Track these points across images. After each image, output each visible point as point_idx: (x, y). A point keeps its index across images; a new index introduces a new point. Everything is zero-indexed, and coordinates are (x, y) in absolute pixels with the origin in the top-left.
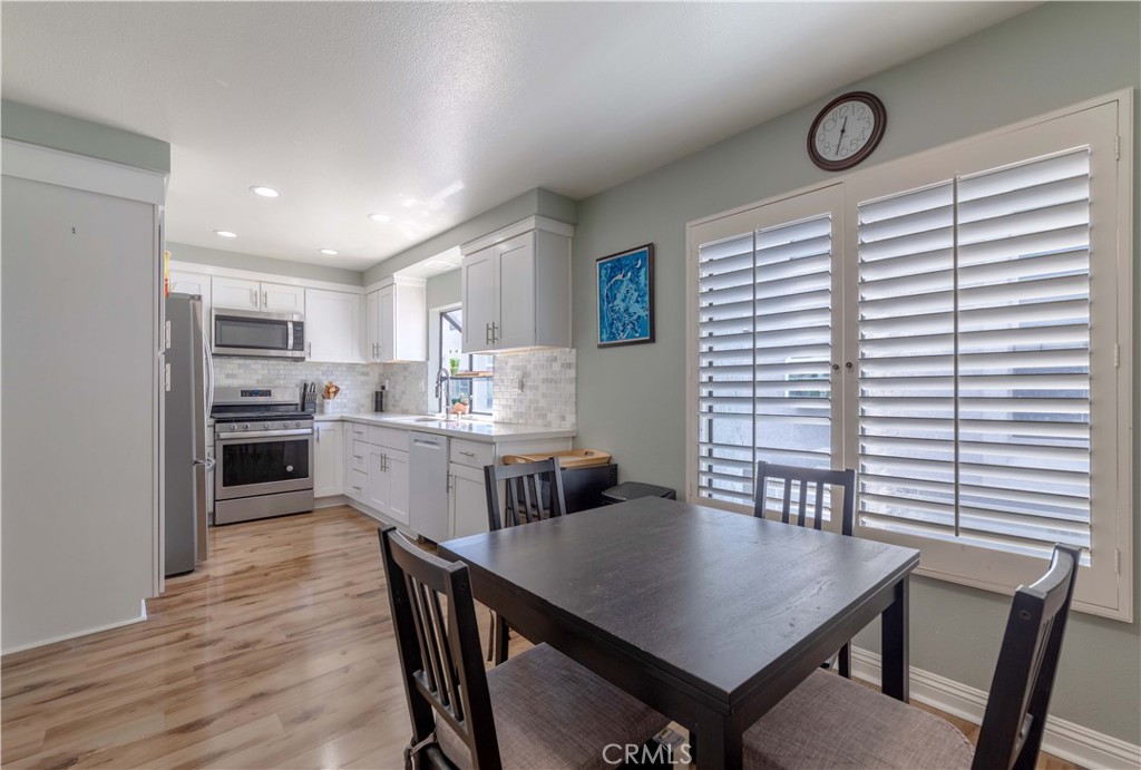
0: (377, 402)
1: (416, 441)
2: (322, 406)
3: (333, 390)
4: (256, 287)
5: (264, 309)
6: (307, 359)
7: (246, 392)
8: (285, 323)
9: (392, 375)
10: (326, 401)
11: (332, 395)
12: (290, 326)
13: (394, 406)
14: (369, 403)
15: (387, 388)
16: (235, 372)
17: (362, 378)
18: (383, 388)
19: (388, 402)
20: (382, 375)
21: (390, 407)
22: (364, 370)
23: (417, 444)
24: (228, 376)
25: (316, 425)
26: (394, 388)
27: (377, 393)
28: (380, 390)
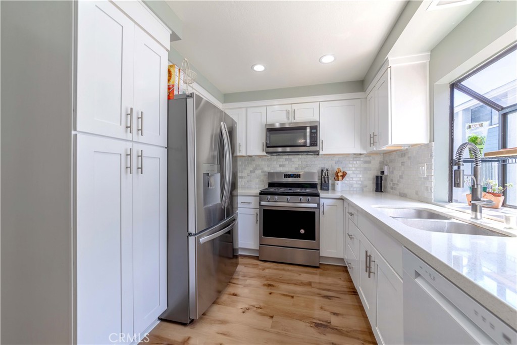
0: (377, 184)
1: (418, 275)
2: (334, 185)
3: (340, 174)
4: (289, 107)
5: (294, 121)
6: (321, 152)
7: (286, 175)
8: (305, 128)
9: (391, 162)
10: (337, 182)
11: (340, 178)
12: (308, 130)
13: (392, 188)
14: (371, 185)
15: (386, 173)
16: (284, 163)
17: (366, 165)
18: (383, 173)
19: (388, 184)
20: (382, 163)
21: (389, 189)
22: (367, 159)
23: (419, 281)
24: (281, 166)
25: (322, 201)
26: (392, 173)
27: (377, 177)
28: (380, 175)
